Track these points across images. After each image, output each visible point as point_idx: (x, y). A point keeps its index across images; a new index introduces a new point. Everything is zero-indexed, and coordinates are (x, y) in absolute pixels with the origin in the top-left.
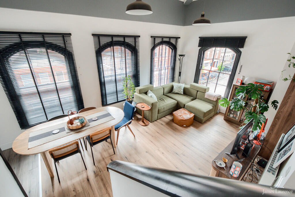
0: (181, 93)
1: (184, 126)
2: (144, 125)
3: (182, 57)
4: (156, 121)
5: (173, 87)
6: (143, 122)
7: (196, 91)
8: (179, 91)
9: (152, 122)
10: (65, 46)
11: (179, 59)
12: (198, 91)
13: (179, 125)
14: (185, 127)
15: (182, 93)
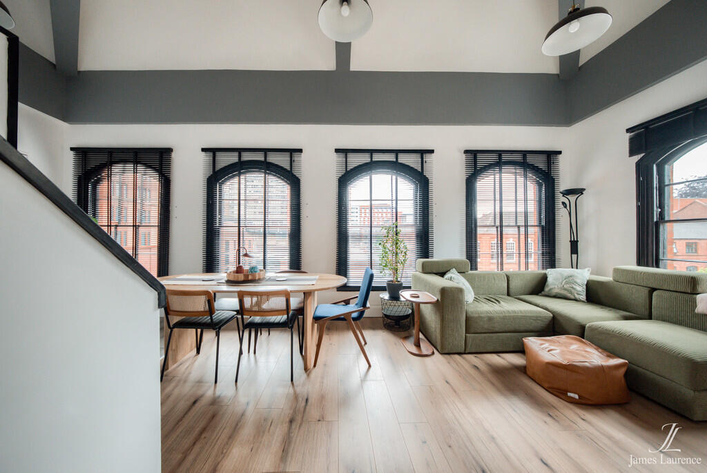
0: (577, 296)
1: (569, 394)
2: (416, 352)
3: (572, 198)
4: (459, 354)
5: (547, 278)
6: (418, 345)
7: (646, 291)
8: (565, 289)
9: (445, 352)
10: (291, 168)
11: (563, 203)
12: (653, 290)
13: (546, 385)
14: (572, 402)
15: (583, 297)
